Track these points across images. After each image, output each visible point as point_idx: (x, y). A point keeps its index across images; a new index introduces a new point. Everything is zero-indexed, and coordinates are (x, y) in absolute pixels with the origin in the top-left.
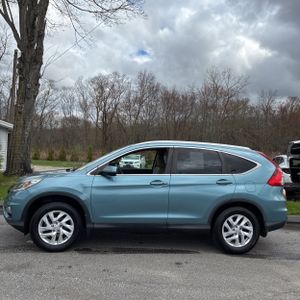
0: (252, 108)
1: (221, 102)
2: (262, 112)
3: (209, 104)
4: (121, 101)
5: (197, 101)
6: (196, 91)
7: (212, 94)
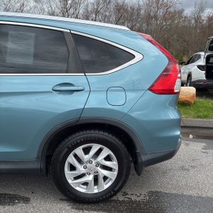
0: (186, 17)
1: (161, 13)
2: (193, 21)
3: (152, 14)
4: (81, 12)
5: (142, 12)
6: (141, 3)
7: (155, 5)
